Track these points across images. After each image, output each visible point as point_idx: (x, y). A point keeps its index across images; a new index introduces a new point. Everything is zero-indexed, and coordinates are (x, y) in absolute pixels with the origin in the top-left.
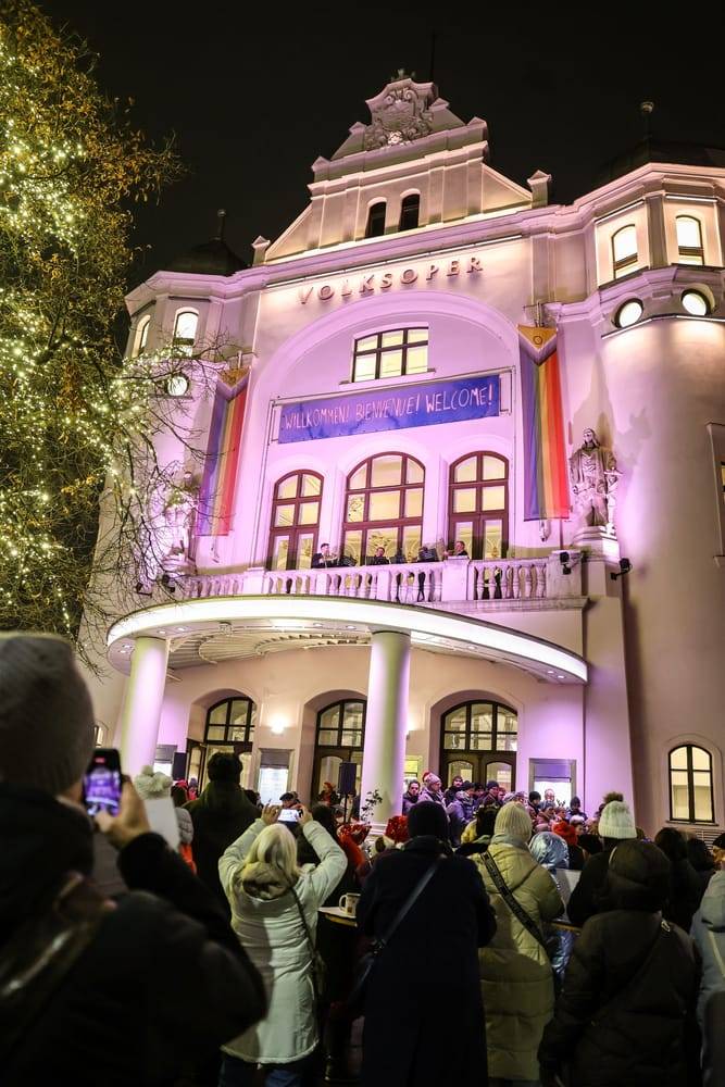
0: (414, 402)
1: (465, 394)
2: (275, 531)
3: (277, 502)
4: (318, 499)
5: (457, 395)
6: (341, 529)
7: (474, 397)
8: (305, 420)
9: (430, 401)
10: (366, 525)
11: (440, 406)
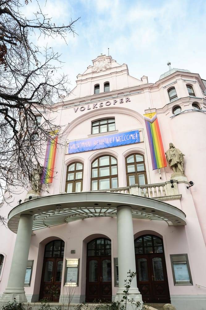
0: (112, 139)
1: (128, 136)
2: (68, 182)
3: (68, 172)
4: (82, 171)
5: (126, 137)
6: (90, 180)
7: (131, 137)
8: (77, 146)
9: (118, 139)
10: (99, 179)
11: (121, 140)
